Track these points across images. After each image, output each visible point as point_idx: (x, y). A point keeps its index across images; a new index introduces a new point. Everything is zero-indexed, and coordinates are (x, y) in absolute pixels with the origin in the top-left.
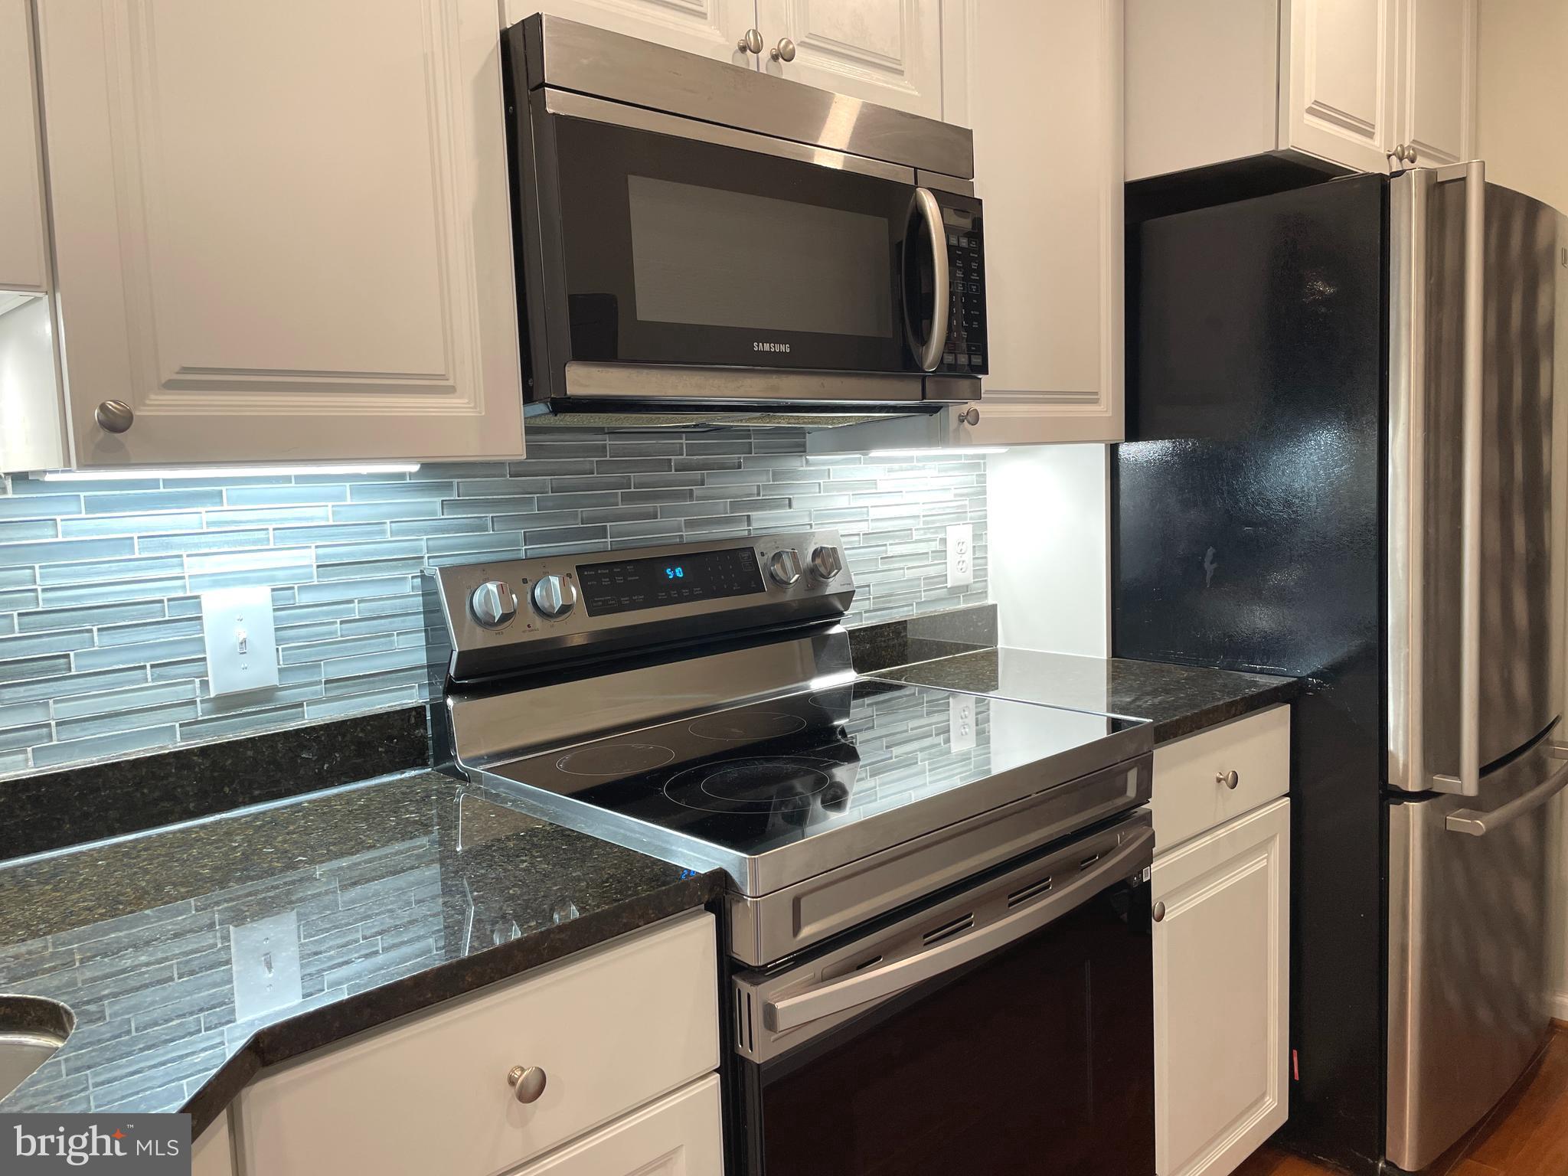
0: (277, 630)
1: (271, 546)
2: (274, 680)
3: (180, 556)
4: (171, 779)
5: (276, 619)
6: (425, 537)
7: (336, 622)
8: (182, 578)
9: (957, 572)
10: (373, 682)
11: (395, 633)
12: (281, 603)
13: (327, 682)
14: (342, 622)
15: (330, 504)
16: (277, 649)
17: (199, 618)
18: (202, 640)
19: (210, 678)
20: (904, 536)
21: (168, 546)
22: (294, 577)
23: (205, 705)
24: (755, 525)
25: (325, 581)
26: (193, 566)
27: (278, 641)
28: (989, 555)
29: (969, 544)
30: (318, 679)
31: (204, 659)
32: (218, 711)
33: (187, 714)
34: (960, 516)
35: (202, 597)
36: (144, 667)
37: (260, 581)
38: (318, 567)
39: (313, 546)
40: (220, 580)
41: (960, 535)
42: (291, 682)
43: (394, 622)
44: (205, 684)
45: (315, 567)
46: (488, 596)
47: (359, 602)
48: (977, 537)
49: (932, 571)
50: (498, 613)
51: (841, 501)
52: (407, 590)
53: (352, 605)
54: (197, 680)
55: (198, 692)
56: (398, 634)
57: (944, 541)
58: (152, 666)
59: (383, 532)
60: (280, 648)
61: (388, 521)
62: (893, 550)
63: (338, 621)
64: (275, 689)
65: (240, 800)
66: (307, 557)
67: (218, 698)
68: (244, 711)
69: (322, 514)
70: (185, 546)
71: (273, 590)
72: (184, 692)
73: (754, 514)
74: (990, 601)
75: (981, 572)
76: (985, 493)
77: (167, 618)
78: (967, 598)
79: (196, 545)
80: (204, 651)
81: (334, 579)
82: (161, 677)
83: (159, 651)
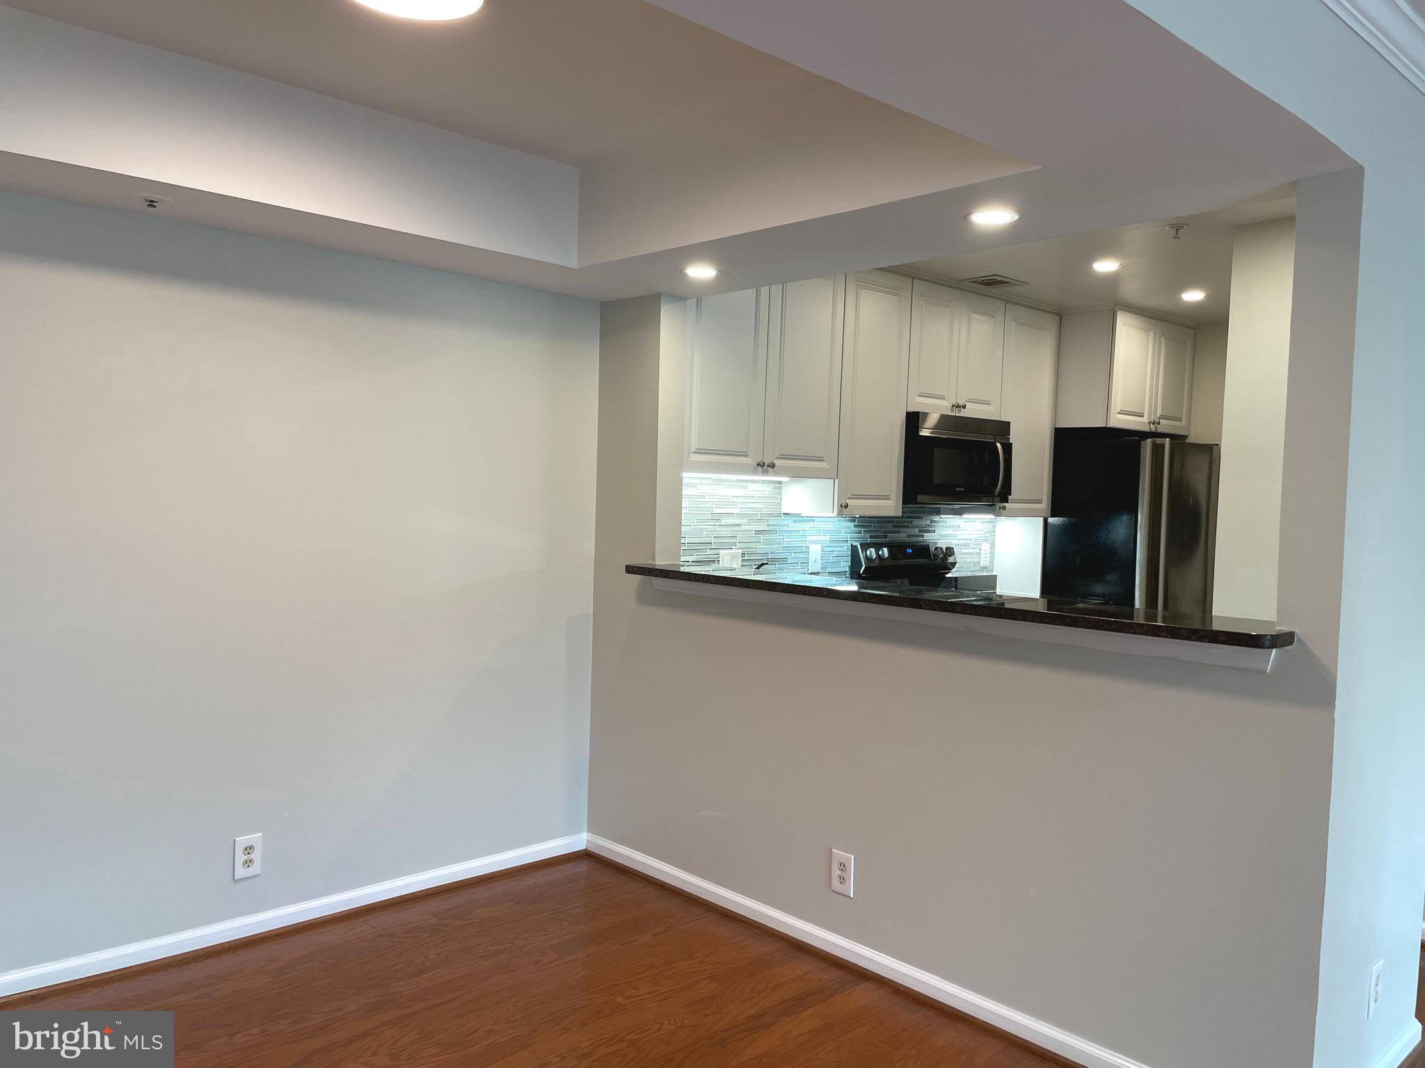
0: (822, 557)
1: (822, 534)
2: (820, 570)
3: (807, 536)
5: (821, 554)
6: (851, 536)
7: (831, 556)
8: (807, 541)
9: (984, 562)
14: (833, 557)
17: (809, 552)
18: (808, 557)
19: (809, 567)
20: (967, 545)
22: (825, 542)
24: (925, 538)
25: (832, 545)
26: (809, 538)
28: (995, 556)
29: (989, 551)
30: (827, 571)
32: (808, 577)
34: (986, 540)
35: (810, 547)
37: (820, 543)
38: (830, 541)
39: (830, 535)
41: (986, 547)
46: (872, 552)
48: (991, 548)
49: (976, 560)
50: (875, 556)
51: (949, 532)
52: (846, 550)
53: (835, 552)
54: (807, 569)
57: (980, 549)
58: (801, 563)
60: (821, 562)
62: (964, 551)
66: (827, 538)
68: (811, 578)
69: (831, 527)
70: (808, 533)
71: (822, 546)
72: (804, 571)
73: (925, 534)
74: (994, 574)
75: (992, 562)
76: (995, 532)
77: (803, 551)
78: (987, 571)
79: (810, 533)
80: (809, 561)
81: (834, 545)
83: (802, 559)
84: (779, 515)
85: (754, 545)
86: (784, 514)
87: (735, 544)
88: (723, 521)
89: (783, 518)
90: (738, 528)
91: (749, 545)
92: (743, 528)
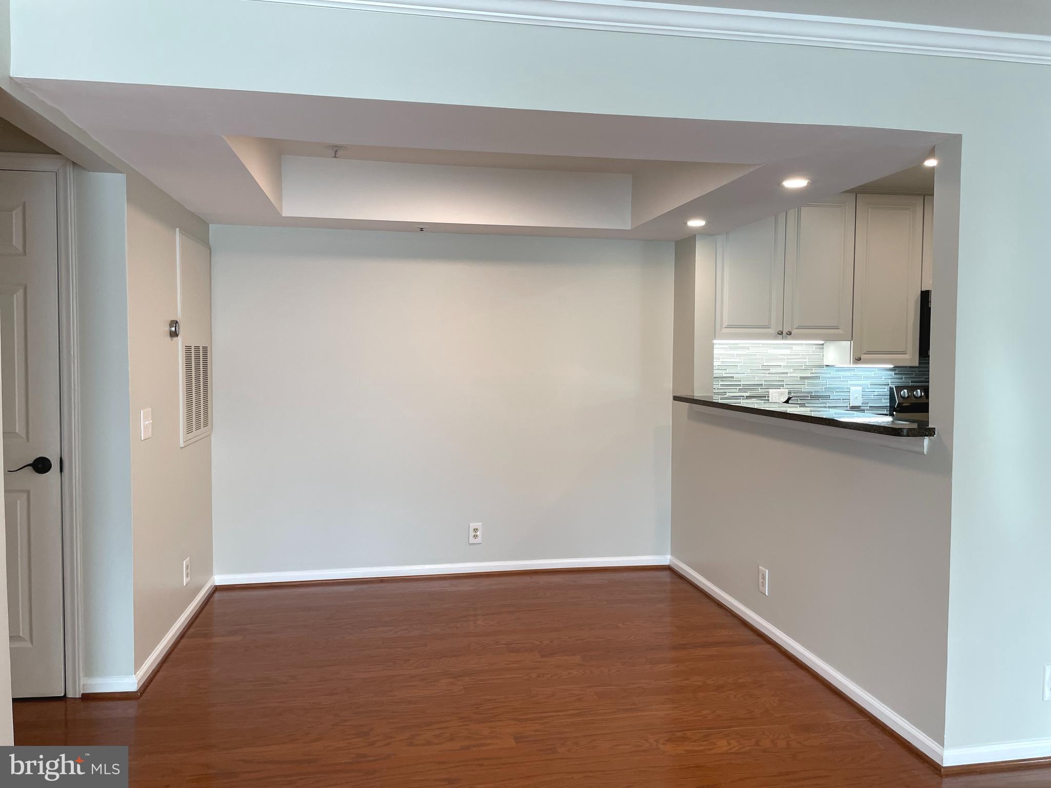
0: (862, 395)
1: (863, 380)
2: (861, 405)
3: (848, 380)
5: (862, 393)
6: (892, 380)
8: (848, 384)
10: (878, 408)
12: (863, 390)
13: (869, 407)
15: (873, 372)
17: (850, 392)
18: (850, 396)
19: (850, 403)
21: (846, 379)
22: (866, 386)
23: (849, 408)
25: (871, 387)
26: (850, 382)
27: (862, 397)
32: (851, 409)
33: (846, 409)
35: (851, 388)
37: (861, 386)
38: (870, 384)
39: (870, 380)
40: (854, 385)
42: (863, 405)
46: (905, 392)
47: (878, 392)
50: (907, 396)
52: (886, 390)
53: (875, 392)
55: (848, 405)
56: (884, 399)
58: (842, 399)
59: (883, 379)
60: (862, 399)
61: (885, 377)
63: (872, 395)
64: (861, 406)
66: (868, 382)
67: (852, 406)
69: (872, 374)
71: (862, 388)
72: (846, 405)
77: (845, 391)
79: (850, 379)
80: (850, 398)
81: (873, 387)
82: (843, 401)
83: (843, 397)
84: (821, 366)
85: (799, 386)
86: (826, 366)
87: (783, 386)
88: (772, 371)
89: (825, 368)
90: (786, 375)
91: (795, 386)
92: (789, 375)
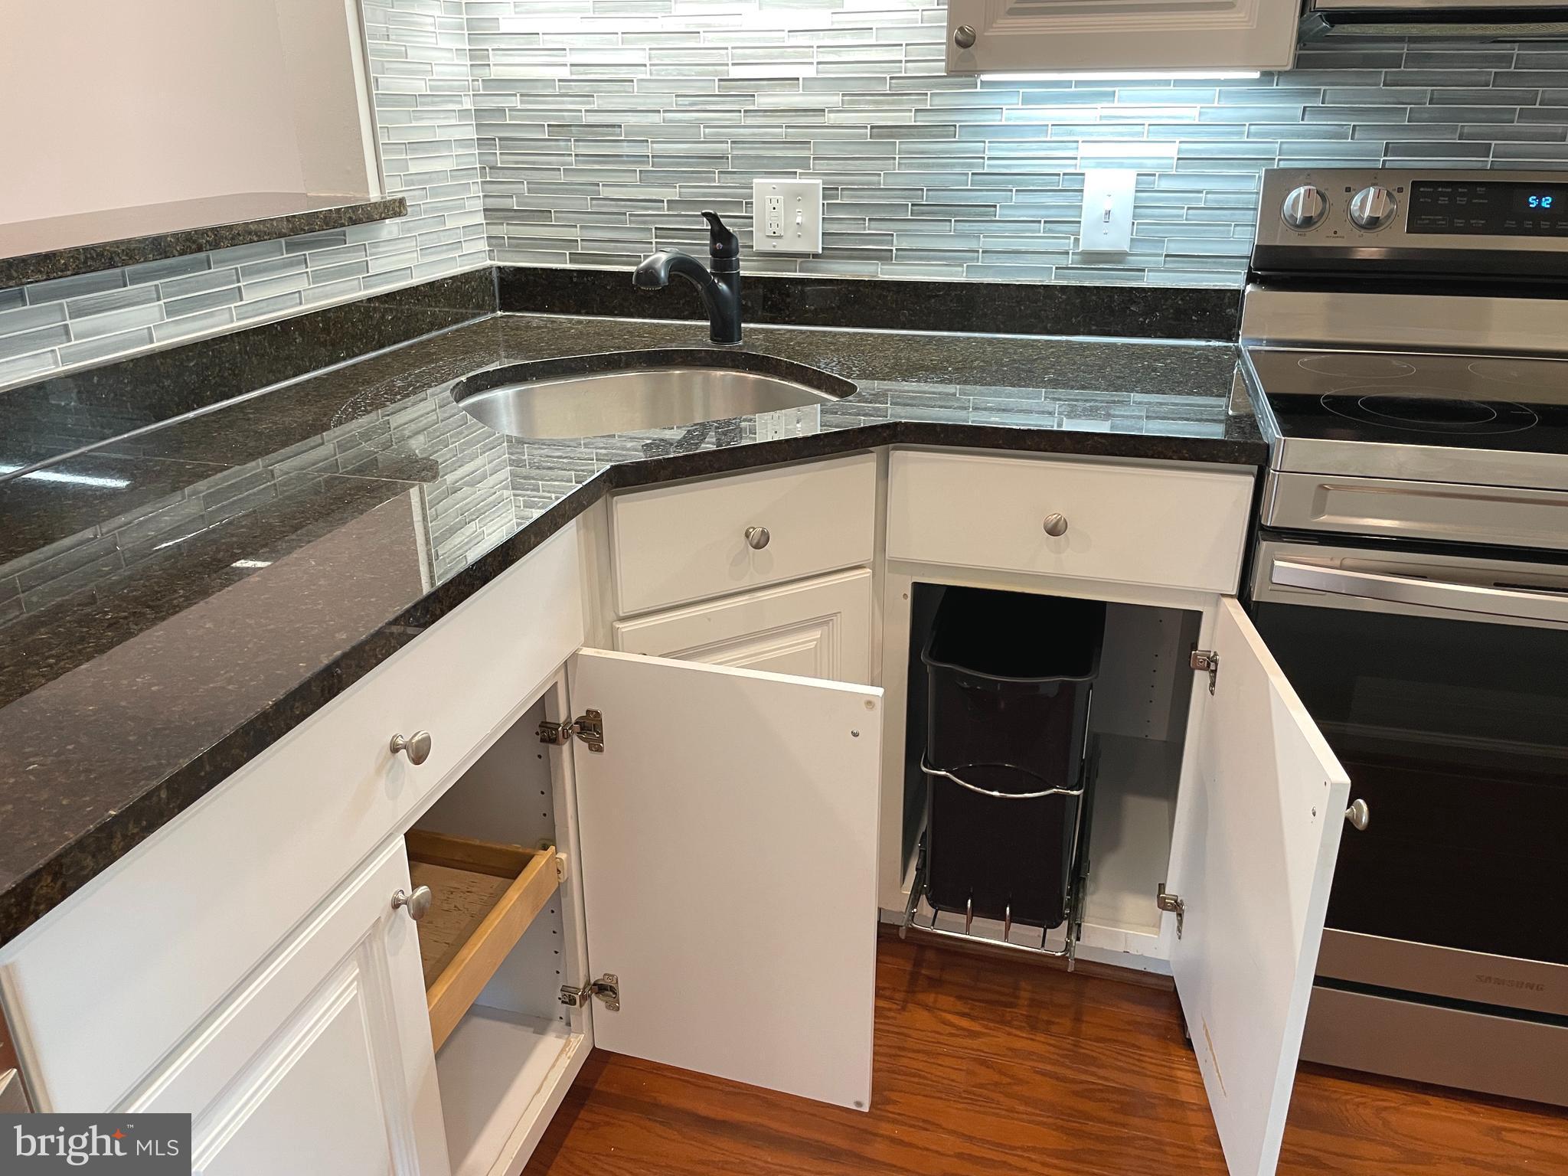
0: (1135, 207)
1: (1145, 139)
2: (1126, 247)
3: (1077, 142)
4: (1040, 304)
5: (1136, 198)
6: (1279, 141)
7: (1183, 208)
8: (1076, 158)
10: (1207, 263)
11: (1233, 224)
12: (1142, 187)
13: (1167, 256)
14: (1189, 208)
15: (1199, 106)
16: (1133, 223)
17: (1081, 191)
18: (1081, 207)
19: (1081, 237)
21: (1070, 134)
22: (1159, 166)
23: (1075, 257)
25: (1182, 171)
26: (1085, 150)
27: (1135, 216)
30: (1160, 252)
31: (1079, 222)
32: (1084, 263)
33: (1064, 262)
35: (1086, 175)
36: (1040, 222)
37: (1130, 167)
38: (1179, 159)
39: (1178, 141)
40: (1104, 163)
42: (1139, 251)
43: (1234, 214)
44: (1077, 240)
45: (1176, 159)
47: (1207, 193)
53: (1201, 195)
54: (1072, 238)
55: (1072, 245)
56: (1236, 225)
58: (1045, 222)
59: (1241, 133)
60: (1136, 222)
61: (1247, 124)
63: (1186, 207)
64: (1126, 254)
65: (1082, 330)
66: (1171, 151)
67: (1084, 253)
68: (1101, 266)
69: (1191, 115)
70: (1082, 134)
71: (1138, 175)
72: (1063, 244)
77: (1060, 188)
79: (1091, 134)
80: (1080, 217)
81: (1189, 171)
82: (1050, 231)
83: (1052, 212)
85: (868, 166)
87: (803, 162)
88: (763, 101)
89: (983, 89)
90: (814, 119)
91: (851, 166)
92: (831, 118)
